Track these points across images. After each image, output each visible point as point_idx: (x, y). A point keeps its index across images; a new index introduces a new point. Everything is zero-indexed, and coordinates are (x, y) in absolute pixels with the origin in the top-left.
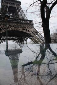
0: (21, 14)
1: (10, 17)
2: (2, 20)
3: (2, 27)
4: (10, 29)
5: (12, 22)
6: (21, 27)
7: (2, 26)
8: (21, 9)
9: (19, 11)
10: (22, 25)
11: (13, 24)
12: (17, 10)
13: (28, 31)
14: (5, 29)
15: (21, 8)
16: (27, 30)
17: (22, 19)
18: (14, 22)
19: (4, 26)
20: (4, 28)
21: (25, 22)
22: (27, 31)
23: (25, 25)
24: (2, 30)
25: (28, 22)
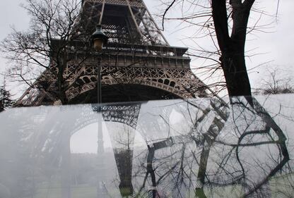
0: (146, 29)
1: (111, 40)
2: (82, 49)
3: (82, 74)
4: (110, 80)
5: (115, 57)
6: (145, 72)
7: (84, 70)
8: (146, 13)
9: (140, 18)
10: (151, 65)
11: (121, 64)
12: (133, 17)
13: (173, 84)
14: (93, 79)
15: (145, 9)
16: (167, 82)
17: (150, 43)
18: (122, 58)
19: (89, 71)
20: (89, 77)
21: (159, 54)
22: (168, 86)
23: (159, 66)
24: (82, 84)
25: (172, 54)
